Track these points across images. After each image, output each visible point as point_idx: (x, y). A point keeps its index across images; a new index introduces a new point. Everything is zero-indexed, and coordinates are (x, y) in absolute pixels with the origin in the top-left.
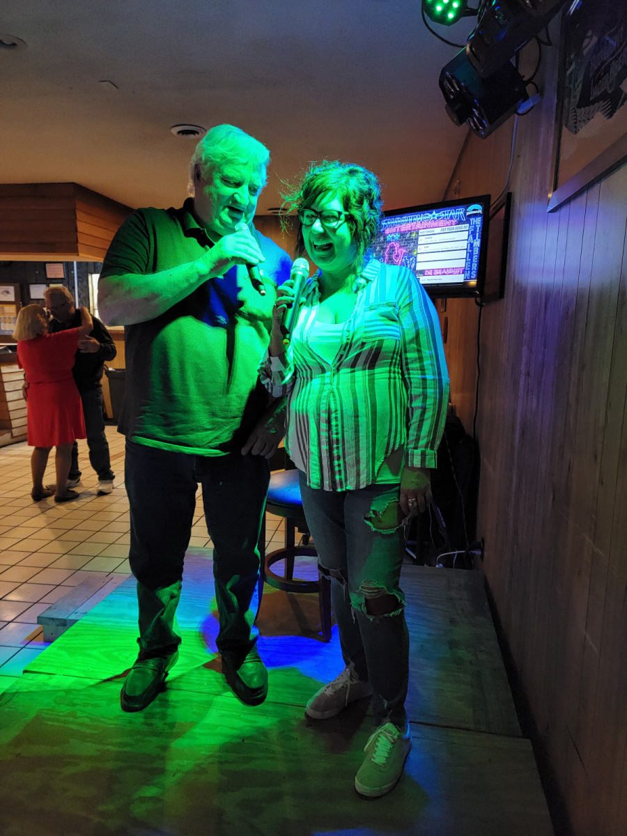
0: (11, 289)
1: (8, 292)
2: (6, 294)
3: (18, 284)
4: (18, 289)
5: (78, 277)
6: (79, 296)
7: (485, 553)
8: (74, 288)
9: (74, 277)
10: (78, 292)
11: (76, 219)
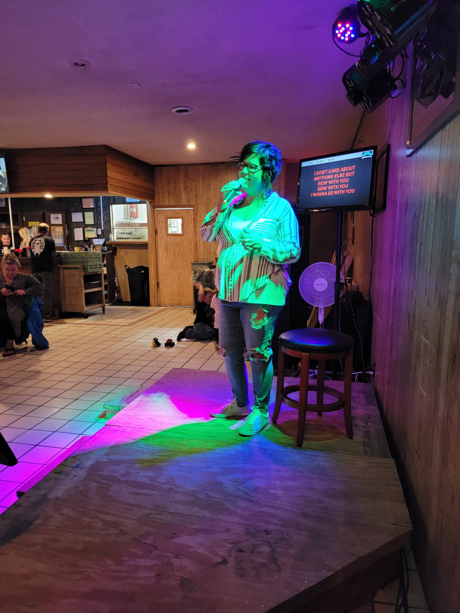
1: (58, 218)
2: (56, 219)
3: (64, 213)
4: (64, 215)
5: (103, 207)
6: (104, 220)
7: (376, 373)
8: (100, 214)
9: (100, 207)
10: (103, 217)
11: (106, 168)
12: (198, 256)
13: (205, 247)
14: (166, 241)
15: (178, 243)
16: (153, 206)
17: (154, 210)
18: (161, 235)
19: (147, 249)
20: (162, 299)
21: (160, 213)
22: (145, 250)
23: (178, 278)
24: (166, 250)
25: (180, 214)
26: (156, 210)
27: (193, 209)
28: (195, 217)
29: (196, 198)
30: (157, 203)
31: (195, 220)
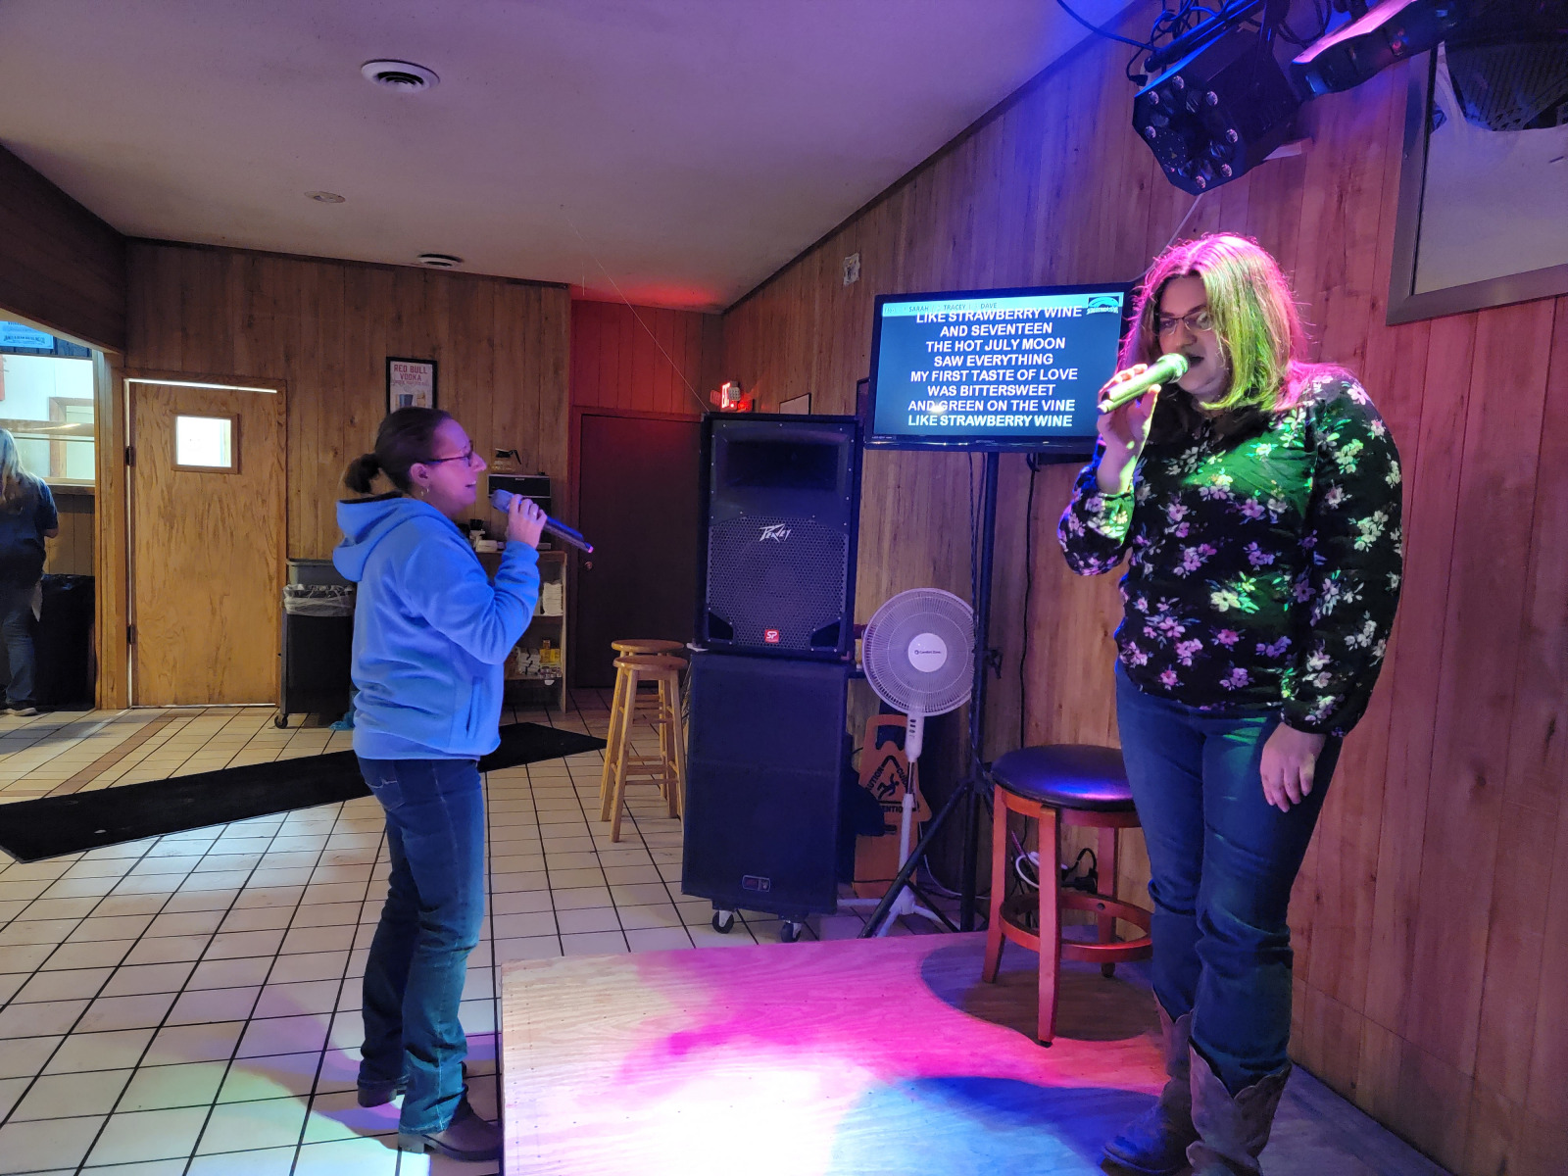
12: (291, 541)
13: (317, 517)
14: (169, 487)
15: (216, 498)
16: (120, 369)
17: (123, 384)
18: (146, 471)
19: (92, 512)
20: (142, 686)
21: (145, 396)
22: (85, 516)
23: (214, 612)
24: (169, 517)
25: (224, 404)
26: (130, 383)
27: (275, 392)
28: (283, 421)
29: (288, 358)
30: (134, 362)
31: (285, 428)
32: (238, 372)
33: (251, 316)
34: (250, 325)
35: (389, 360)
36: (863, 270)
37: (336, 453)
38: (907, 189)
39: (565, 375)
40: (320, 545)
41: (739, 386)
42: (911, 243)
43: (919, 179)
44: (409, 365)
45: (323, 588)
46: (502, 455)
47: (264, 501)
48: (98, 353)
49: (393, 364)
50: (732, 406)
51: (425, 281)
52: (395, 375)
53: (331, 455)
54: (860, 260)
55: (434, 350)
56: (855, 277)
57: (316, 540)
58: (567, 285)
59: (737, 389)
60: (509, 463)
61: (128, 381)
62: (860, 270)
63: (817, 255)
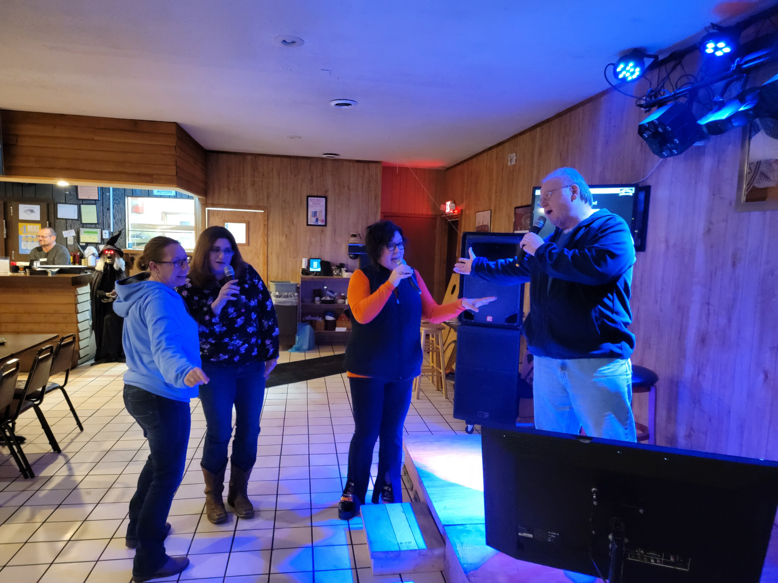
0: (37, 208)
1: (32, 211)
2: (29, 212)
3: (44, 204)
4: (44, 208)
5: (113, 200)
6: (114, 218)
8: (109, 209)
9: (109, 199)
10: (114, 214)
16: (205, 204)
17: (205, 210)
21: (213, 215)
25: (243, 217)
26: (208, 210)
27: (263, 211)
28: (266, 223)
29: (268, 198)
30: (210, 201)
31: (266, 226)
32: (249, 204)
33: (254, 181)
34: (253, 184)
35: (308, 197)
36: (517, 161)
37: (287, 236)
38: (539, 129)
39: (379, 201)
40: (280, 275)
41: (454, 203)
42: (540, 152)
43: (545, 126)
44: (316, 198)
45: (286, 294)
46: (354, 236)
47: (258, 257)
48: (196, 197)
49: (309, 198)
50: (451, 211)
51: (323, 163)
52: (310, 203)
53: (285, 237)
54: (516, 156)
55: (326, 192)
56: (514, 163)
57: (278, 273)
58: (380, 162)
59: (454, 204)
60: (356, 239)
61: (207, 209)
62: (516, 160)
63: (495, 150)
